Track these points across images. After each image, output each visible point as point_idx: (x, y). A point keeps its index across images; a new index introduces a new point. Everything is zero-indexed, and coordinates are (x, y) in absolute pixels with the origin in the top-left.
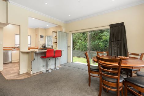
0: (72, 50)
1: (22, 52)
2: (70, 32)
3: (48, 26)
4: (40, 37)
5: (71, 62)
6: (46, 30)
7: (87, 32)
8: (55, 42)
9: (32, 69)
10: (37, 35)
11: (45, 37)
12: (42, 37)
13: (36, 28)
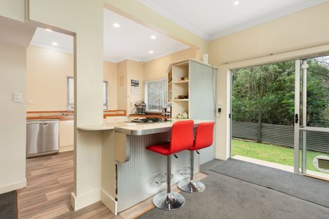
0: (228, 121)
1: (80, 131)
2: (222, 64)
3: (151, 52)
4: (129, 83)
5: (228, 157)
6: (145, 65)
7: (294, 59)
8: (180, 97)
9: (118, 196)
10: (121, 79)
11: (144, 83)
12: (135, 84)
13: (120, 62)
